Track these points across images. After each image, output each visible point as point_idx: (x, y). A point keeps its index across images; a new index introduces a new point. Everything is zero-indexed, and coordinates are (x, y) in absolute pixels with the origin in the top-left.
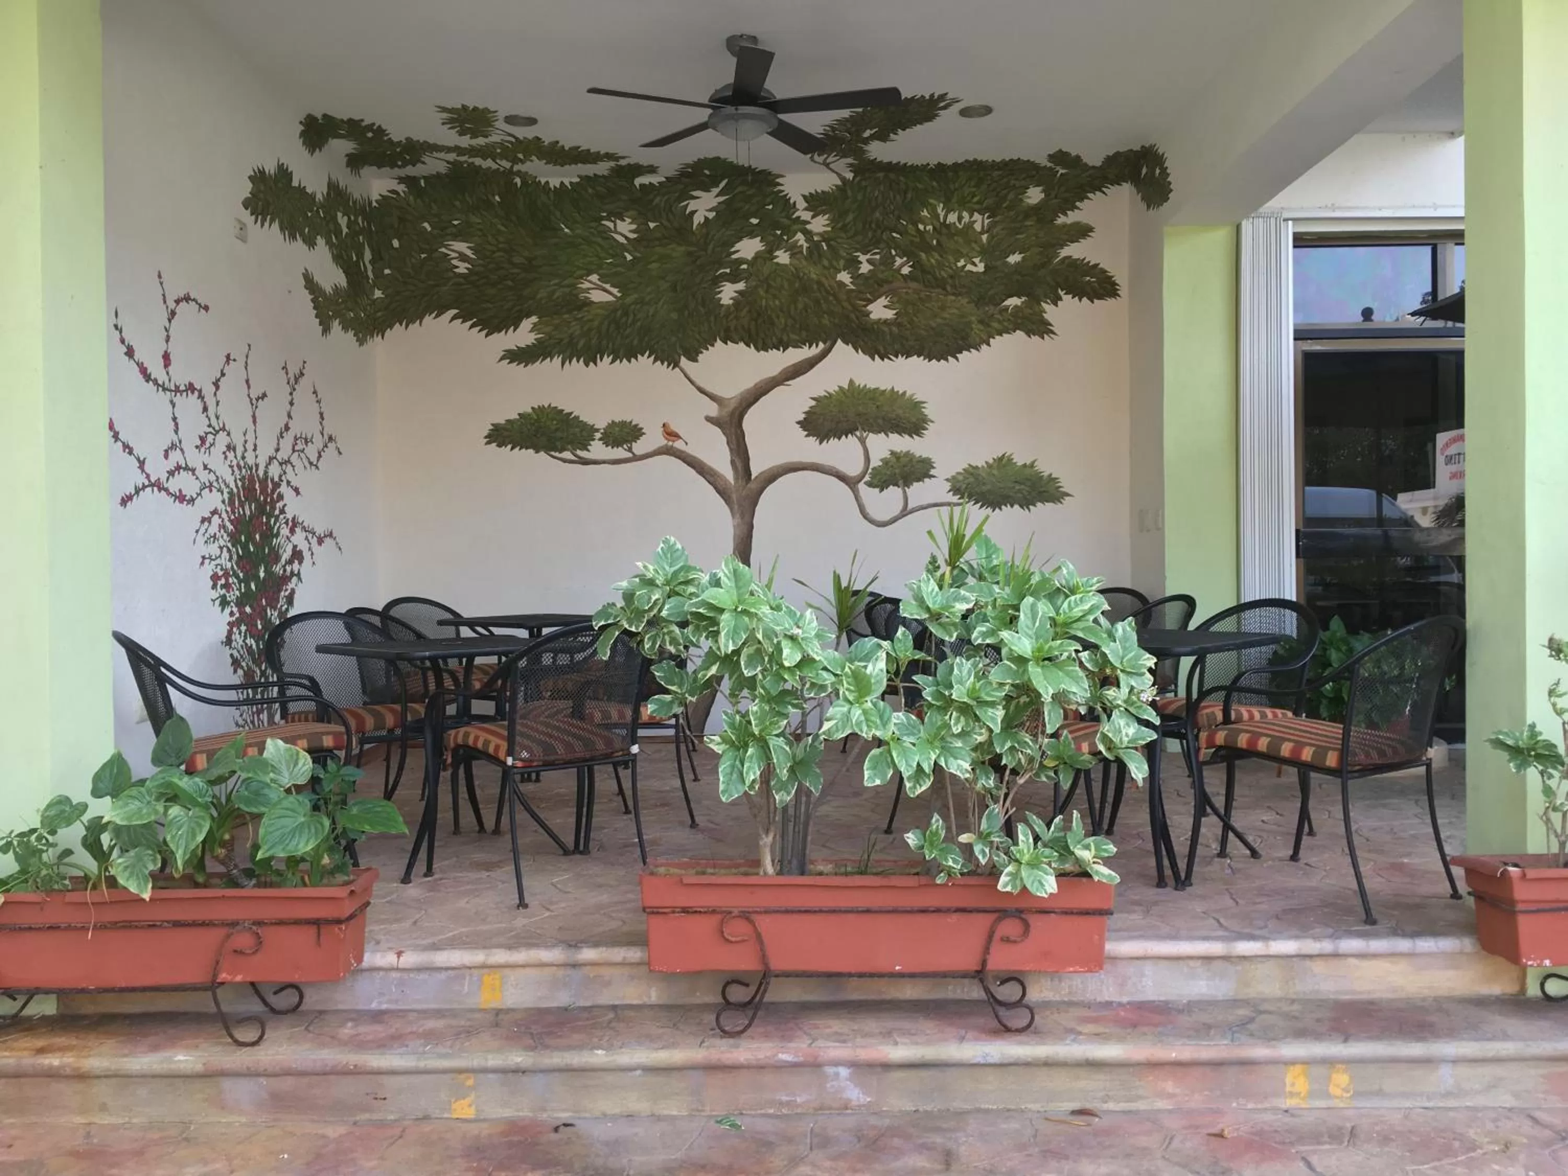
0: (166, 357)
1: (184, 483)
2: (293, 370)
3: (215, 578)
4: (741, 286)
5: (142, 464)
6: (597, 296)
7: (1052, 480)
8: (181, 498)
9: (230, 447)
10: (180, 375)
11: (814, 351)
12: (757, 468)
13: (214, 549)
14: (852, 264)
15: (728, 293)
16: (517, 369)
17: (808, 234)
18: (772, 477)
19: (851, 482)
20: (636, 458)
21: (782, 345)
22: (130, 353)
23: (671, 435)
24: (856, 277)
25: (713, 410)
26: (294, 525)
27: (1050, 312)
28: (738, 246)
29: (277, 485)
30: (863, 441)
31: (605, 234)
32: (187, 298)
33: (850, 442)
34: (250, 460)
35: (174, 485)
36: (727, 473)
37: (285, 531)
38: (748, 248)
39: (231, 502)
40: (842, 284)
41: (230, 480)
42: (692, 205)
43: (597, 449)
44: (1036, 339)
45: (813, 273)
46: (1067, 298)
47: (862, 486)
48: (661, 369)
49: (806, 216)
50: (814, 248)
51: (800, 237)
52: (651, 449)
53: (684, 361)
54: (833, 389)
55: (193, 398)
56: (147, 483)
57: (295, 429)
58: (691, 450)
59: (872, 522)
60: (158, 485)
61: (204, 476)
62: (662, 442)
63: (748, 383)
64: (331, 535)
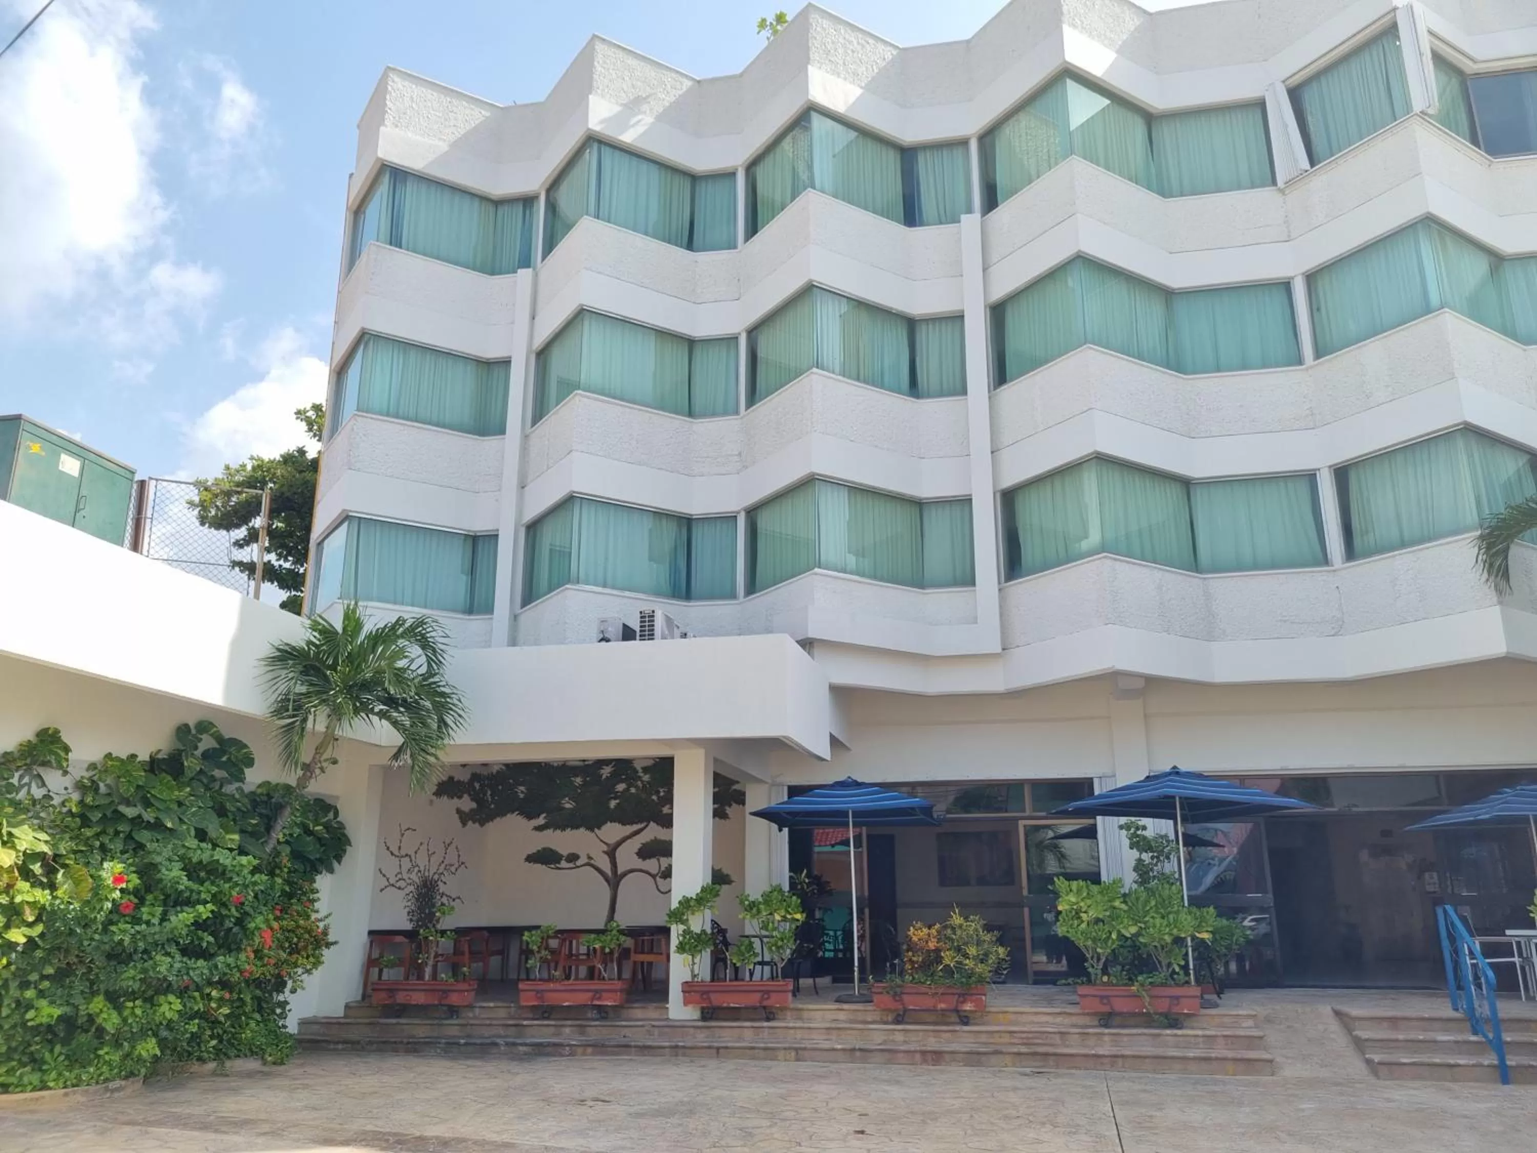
0: (400, 848)
1: (402, 884)
2: (447, 842)
3: (409, 913)
4: (617, 801)
5: (388, 880)
6: (568, 806)
7: (727, 875)
8: (399, 888)
9: (420, 871)
10: (403, 853)
11: (643, 825)
12: (620, 871)
13: (409, 904)
14: (658, 792)
15: (613, 804)
16: (537, 833)
17: (642, 782)
18: (625, 874)
19: (654, 877)
20: (578, 867)
21: (631, 823)
22: (388, 848)
23: (590, 858)
24: (659, 798)
25: (605, 848)
26: (442, 895)
27: (728, 810)
28: (618, 786)
29: (436, 882)
30: (658, 860)
31: (572, 782)
32: (408, 829)
33: (654, 861)
34: (427, 874)
35: (398, 885)
36: (609, 872)
37: (438, 897)
38: (621, 787)
39: (417, 889)
40: (653, 800)
41: (417, 881)
42: (602, 771)
43: (563, 864)
44: (723, 821)
45: (644, 796)
46: (734, 805)
47: (658, 879)
48: (588, 833)
49: (641, 775)
50: (644, 786)
51: (639, 783)
52: (582, 863)
53: (596, 830)
54: (648, 840)
55: (407, 859)
56: (387, 884)
57: (446, 862)
58: (595, 864)
59: (662, 893)
60: (393, 885)
61: (409, 881)
62: (586, 861)
63: (618, 838)
64: (459, 898)
